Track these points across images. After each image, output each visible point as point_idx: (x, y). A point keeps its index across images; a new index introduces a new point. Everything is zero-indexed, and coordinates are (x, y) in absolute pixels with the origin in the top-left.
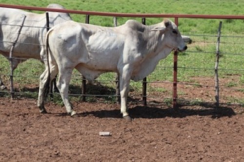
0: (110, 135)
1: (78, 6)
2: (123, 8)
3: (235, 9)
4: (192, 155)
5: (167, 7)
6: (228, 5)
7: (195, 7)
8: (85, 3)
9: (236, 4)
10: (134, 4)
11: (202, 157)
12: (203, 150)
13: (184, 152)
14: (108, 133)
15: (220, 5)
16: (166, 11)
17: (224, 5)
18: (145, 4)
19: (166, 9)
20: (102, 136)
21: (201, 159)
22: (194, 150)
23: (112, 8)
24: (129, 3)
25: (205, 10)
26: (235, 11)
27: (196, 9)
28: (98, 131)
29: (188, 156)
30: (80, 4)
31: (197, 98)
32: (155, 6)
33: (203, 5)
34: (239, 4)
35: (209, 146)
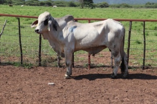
0: (54, 85)
1: (37, 13)
2: (62, 13)
3: (121, 14)
4: (98, 94)
5: (86, 13)
6: (118, 12)
7: (101, 12)
8: (41, 11)
9: (122, 11)
10: (68, 11)
11: (103, 95)
12: (104, 91)
13: (94, 92)
14: (53, 83)
15: (114, 12)
16: (85, 15)
17: (116, 12)
18: (74, 11)
19: (86, 14)
20: (50, 85)
21: (103, 96)
22: (99, 92)
23: (55, 13)
24: (65, 11)
25: (106, 15)
26: (122, 15)
27: (101, 14)
28: (48, 83)
29: (96, 95)
30: (38, 11)
31: (101, 63)
32: (79, 12)
33: (105, 11)
34: (124, 11)
35: (107, 89)
